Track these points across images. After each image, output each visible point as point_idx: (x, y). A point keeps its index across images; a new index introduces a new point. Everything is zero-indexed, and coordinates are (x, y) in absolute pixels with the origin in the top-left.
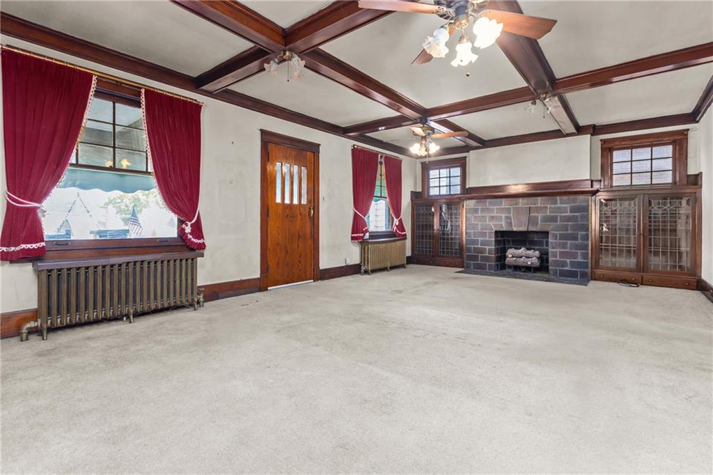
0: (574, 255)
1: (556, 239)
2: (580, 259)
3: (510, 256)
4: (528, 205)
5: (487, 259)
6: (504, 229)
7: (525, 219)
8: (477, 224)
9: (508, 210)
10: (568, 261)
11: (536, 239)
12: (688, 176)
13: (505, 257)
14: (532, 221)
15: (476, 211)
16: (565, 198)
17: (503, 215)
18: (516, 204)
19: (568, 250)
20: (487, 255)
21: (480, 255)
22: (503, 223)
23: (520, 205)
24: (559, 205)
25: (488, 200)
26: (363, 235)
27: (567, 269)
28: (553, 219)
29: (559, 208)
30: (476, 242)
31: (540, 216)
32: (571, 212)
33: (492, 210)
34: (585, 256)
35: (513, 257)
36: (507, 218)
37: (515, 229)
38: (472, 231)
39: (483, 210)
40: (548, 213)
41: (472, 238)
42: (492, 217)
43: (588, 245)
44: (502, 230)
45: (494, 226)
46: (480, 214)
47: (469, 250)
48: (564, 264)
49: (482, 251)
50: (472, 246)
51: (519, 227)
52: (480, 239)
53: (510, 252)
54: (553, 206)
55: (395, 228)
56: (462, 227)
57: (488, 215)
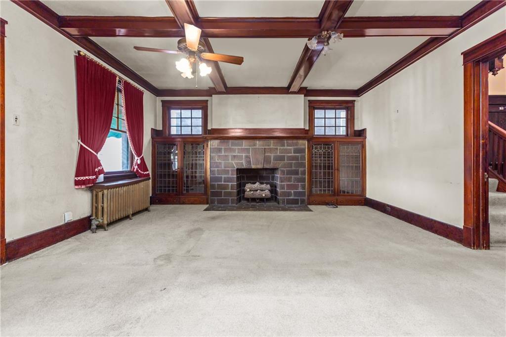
0: (296, 187)
1: (284, 175)
2: (300, 190)
3: (248, 190)
4: (263, 146)
5: (229, 194)
6: (245, 166)
7: (261, 158)
8: (220, 163)
9: (247, 150)
10: (292, 191)
11: (264, 175)
12: (355, 131)
13: (244, 191)
14: (267, 160)
15: (220, 150)
16: (290, 141)
17: (244, 155)
18: (254, 145)
19: (292, 183)
20: (230, 190)
21: (223, 191)
22: (244, 162)
23: (257, 147)
24: (286, 147)
25: (230, 141)
26: (94, 177)
27: (292, 198)
28: (281, 158)
29: (286, 149)
30: (219, 179)
31: (272, 155)
32: (294, 153)
33: (234, 151)
34: (303, 187)
35: (250, 191)
36: (247, 157)
37: (253, 167)
38: (216, 169)
39: (226, 150)
40: (278, 154)
41: (216, 176)
42: (234, 156)
43: (305, 178)
44: (243, 167)
45: (236, 164)
46: (223, 154)
47: (213, 186)
48: (289, 194)
49: (226, 187)
50: (216, 183)
51: (256, 165)
52: (223, 176)
53: (248, 187)
54: (282, 148)
55: (136, 167)
56: (206, 165)
57: (230, 154)
